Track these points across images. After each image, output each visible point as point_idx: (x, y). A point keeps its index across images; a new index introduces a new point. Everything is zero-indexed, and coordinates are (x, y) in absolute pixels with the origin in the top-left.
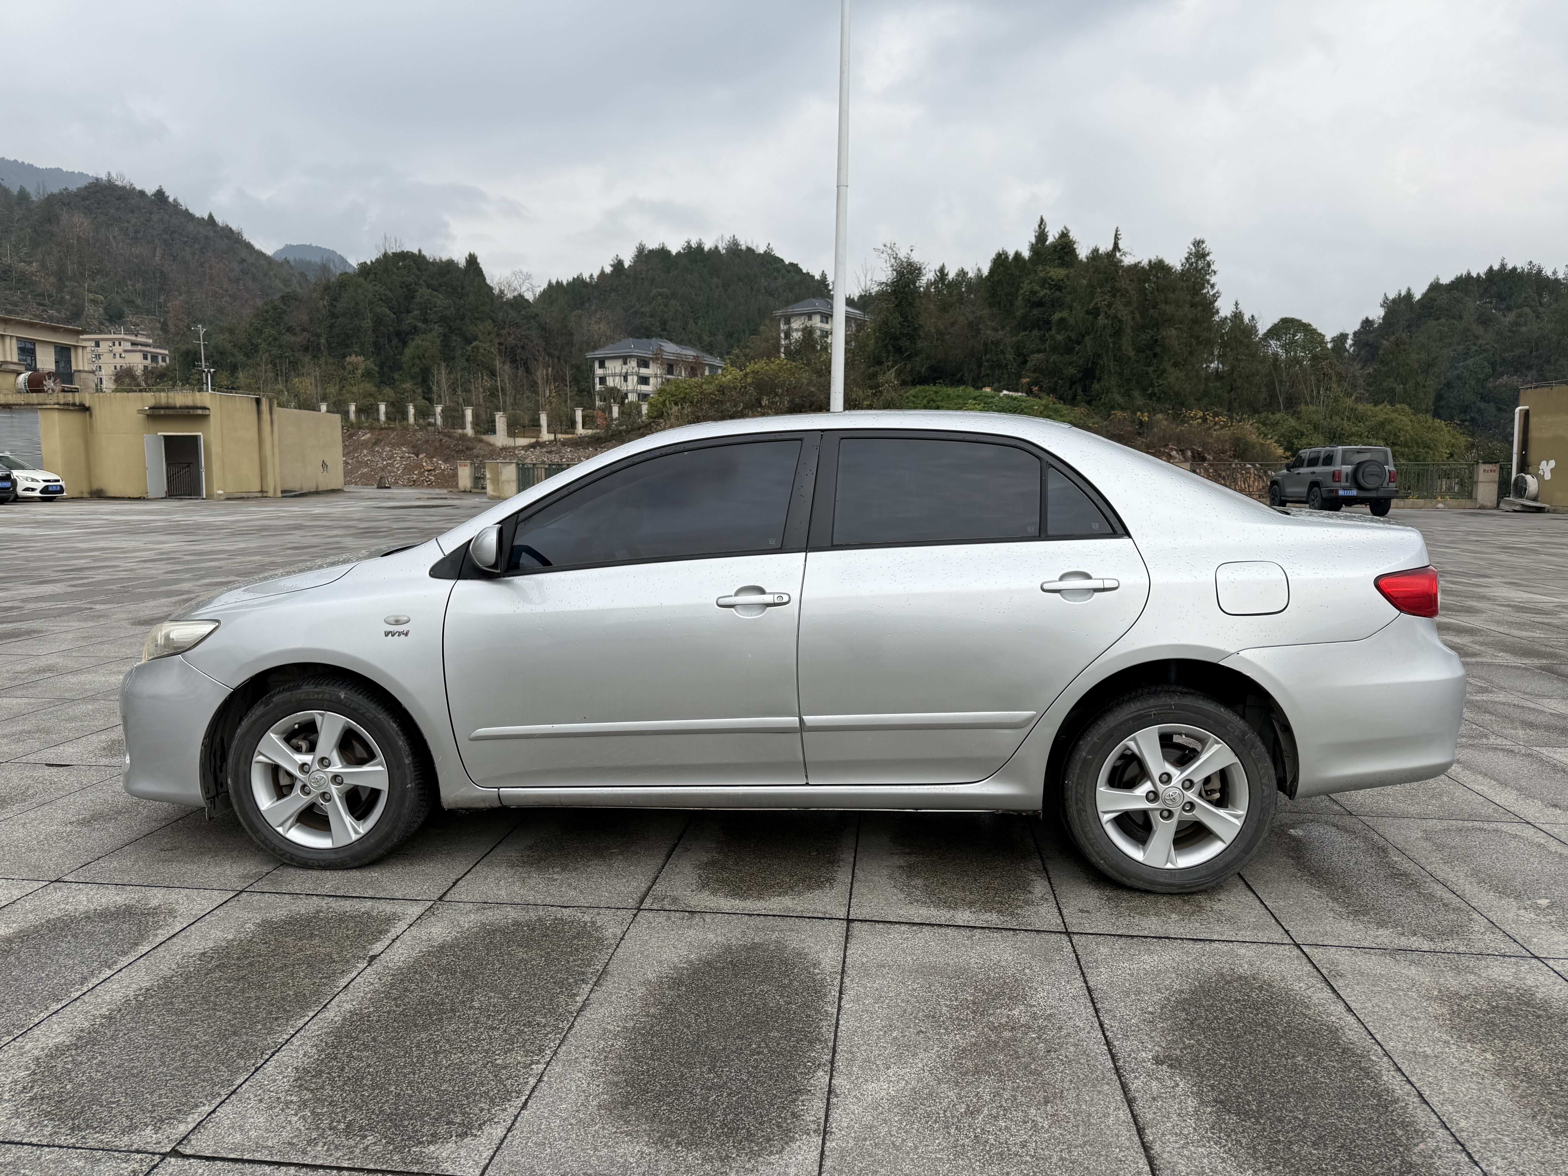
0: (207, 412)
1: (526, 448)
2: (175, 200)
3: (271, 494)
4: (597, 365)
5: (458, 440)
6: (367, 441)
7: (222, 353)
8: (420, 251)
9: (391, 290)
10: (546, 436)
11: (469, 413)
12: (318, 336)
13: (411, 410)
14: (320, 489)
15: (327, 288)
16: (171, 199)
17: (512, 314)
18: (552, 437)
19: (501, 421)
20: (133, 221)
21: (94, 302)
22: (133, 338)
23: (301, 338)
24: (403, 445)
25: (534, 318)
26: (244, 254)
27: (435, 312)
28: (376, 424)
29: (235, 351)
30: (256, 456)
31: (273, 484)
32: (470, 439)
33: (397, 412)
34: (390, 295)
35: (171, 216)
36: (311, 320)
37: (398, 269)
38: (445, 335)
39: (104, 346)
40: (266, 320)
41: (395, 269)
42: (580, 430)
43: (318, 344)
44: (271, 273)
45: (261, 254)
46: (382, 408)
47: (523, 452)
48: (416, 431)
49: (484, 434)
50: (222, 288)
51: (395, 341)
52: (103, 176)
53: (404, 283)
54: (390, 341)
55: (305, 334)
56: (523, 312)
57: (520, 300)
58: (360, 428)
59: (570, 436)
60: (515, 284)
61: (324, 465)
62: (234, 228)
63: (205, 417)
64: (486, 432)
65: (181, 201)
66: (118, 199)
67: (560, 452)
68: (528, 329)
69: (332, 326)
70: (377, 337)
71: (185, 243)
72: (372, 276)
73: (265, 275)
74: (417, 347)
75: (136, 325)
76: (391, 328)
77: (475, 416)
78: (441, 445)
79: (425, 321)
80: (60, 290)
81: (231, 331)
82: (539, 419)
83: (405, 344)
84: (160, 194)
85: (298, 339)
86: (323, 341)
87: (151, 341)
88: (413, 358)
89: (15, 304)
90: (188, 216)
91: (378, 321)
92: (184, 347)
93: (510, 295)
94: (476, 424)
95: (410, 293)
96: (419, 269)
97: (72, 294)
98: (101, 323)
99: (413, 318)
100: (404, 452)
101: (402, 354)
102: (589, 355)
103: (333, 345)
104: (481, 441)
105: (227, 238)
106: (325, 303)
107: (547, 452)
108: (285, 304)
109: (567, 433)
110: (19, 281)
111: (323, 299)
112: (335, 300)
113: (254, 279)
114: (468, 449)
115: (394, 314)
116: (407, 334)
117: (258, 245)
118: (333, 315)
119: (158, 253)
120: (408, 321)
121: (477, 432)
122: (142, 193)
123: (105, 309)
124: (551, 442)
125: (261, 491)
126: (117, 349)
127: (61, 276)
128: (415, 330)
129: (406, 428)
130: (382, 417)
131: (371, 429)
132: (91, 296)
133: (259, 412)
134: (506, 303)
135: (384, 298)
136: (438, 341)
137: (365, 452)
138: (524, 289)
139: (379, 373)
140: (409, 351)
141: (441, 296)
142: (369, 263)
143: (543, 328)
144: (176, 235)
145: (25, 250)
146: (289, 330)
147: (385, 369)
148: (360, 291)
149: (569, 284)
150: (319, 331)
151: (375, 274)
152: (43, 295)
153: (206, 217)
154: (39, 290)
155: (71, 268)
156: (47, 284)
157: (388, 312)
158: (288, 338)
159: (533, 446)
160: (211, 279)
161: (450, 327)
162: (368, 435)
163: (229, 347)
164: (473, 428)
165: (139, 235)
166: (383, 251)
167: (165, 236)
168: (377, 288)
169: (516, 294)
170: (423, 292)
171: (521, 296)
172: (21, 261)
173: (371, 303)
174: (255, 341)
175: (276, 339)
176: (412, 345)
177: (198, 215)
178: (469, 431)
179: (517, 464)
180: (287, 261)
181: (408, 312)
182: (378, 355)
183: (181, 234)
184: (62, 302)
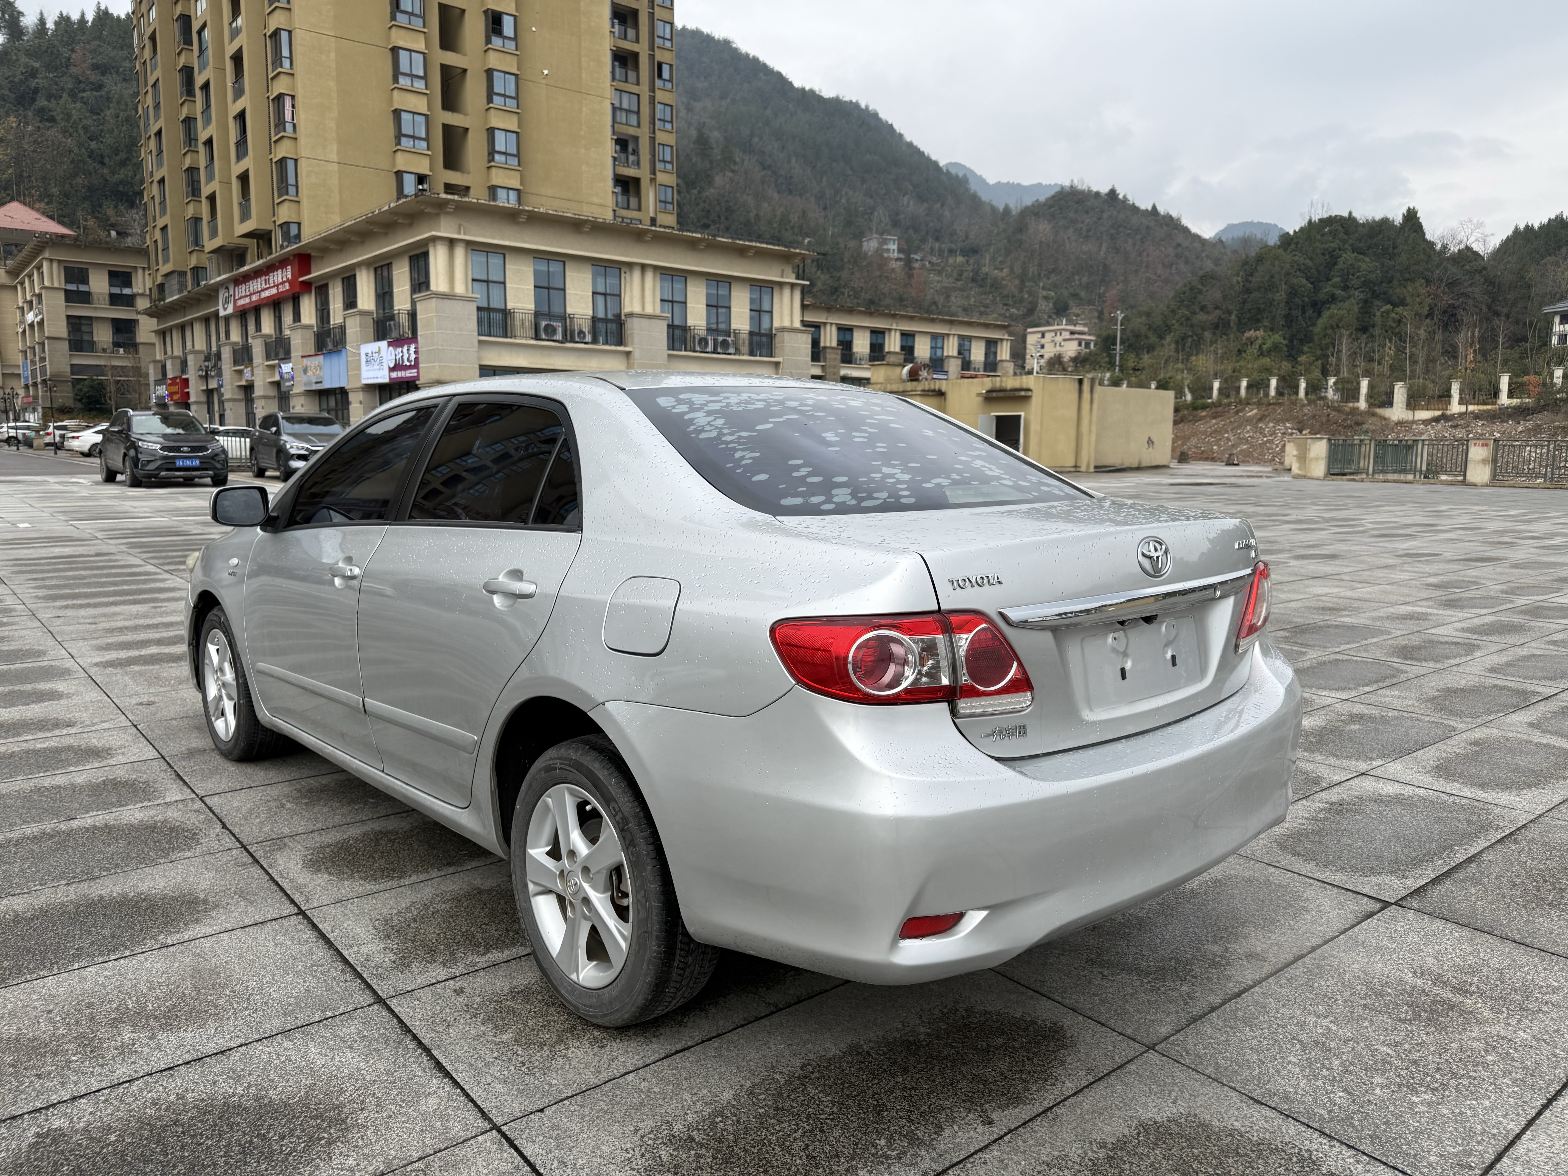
0: (1030, 393)
1: (1426, 422)
2: (1124, 197)
3: (1083, 469)
4: (1557, 320)
5: (1347, 414)
6: (1254, 416)
7: (1137, 336)
8: (1350, 213)
9: (1311, 259)
10: (1456, 407)
11: (1364, 384)
12: (1230, 313)
13: (1303, 385)
14: (1143, 465)
15: (1245, 263)
16: (1121, 197)
17: (1453, 269)
18: (1463, 408)
19: (1400, 392)
20: (1087, 221)
21: (1046, 298)
22: (1071, 328)
23: (1213, 317)
24: (1288, 421)
25: (1480, 272)
26: (1180, 239)
27: (1358, 277)
28: (1265, 400)
29: (1150, 334)
30: (1073, 433)
31: (1087, 459)
32: (1362, 413)
33: (1288, 385)
34: (1310, 263)
35: (1119, 212)
36: (1225, 297)
37: (1323, 235)
38: (1366, 301)
39: (1048, 336)
40: (1183, 301)
41: (1319, 237)
42: (1504, 399)
43: (1229, 321)
44: (1203, 255)
45: (1197, 237)
46: (1274, 382)
47: (1422, 426)
48: (1304, 405)
49: (1379, 407)
50: (1155, 274)
51: (1310, 312)
52: (1067, 183)
53: (1325, 249)
54: (1304, 312)
55: (1218, 312)
56: (1467, 267)
57: (1468, 255)
58: (1248, 404)
59: (1489, 407)
60: (1461, 236)
61: (1150, 442)
62: (1174, 215)
63: (1027, 398)
64: (1382, 405)
65: (1130, 197)
66: (1077, 203)
67: (1468, 426)
68: (1471, 285)
69: (1244, 302)
70: (1290, 309)
71: (1128, 235)
72: (1293, 246)
73: (1197, 257)
74: (1331, 317)
75: (1077, 315)
76: (1306, 299)
77: (1371, 387)
78: (1328, 420)
79: (1346, 288)
80: (1021, 291)
81: (1148, 315)
82: (1450, 390)
83: (1319, 315)
84: (1113, 193)
85: (1210, 318)
86: (1233, 317)
87: (1086, 329)
88: (1326, 328)
89: (986, 306)
90: (1135, 209)
91: (1293, 293)
92: (1105, 333)
93: (1454, 249)
94: (1370, 396)
95: (1332, 258)
96: (1346, 233)
97: (1030, 293)
98: (1050, 317)
99: (1333, 286)
100: (1287, 428)
101: (1314, 325)
102: (1547, 310)
103: (1243, 321)
104: (1374, 415)
105: (1167, 225)
106: (1239, 279)
107: (1452, 426)
108: (1202, 284)
109: (1486, 404)
110: (992, 286)
111: (1238, 275)
112: (1251, 275)
113: (1187, 262)
114: (1358, 424)
115: (1312, 283)
116: (1324, 303)
117: (1194, 229)
118: (1248, 291)
119: (1104, 248)
120: (1327, 288)
121: (1371, 405)
122: (1098, 194)
123: (1055, 304)
124: (1461, 415)
125: (1075, 467)
126: (1059, 339)
127: (1023, 279)
128: (1333, 299)
129: (1294, 403)
130: (1272, 393)
131: (1259, 404)
132: (1045, 293)
133: (1080, 391)
134: (1448, 259)
135: (1302, 267)
136: (1356, 308)
137: (1248, 428)
138: (1472, 239)
139: (1286, 346)
140: (1322, 322)
141: (1367, 260)
142: (1292, 233)
143: (1489, 282)
144: (1121, 229)
145: (1000, 259)
146: (1203, 308)
147: (1295, 342)
148: (1277, 263)
149: (1542, 227)
150: (1230, 308)
151: (1297, 243)
152: (1007, 296)
153: (1150, 208)
154: (1006, 292)
155: (1032, 270)
156: (1012, 286)
157: (1304, 281)
158: (1202, 317)
159: (1437, 420)
160: (1147, 267)
161: (1375, 291)
162: (1255, 411)
163: (1144, 330)
164: (1367, 401)
165: (1091, 234)
166: (1307, 218)
167: (1112, 231)
168: (1296, 258)
169: (1462, 246)
170: (1348, 257)
171: (1468, 248)
172: (997, 268)
173: (1288, 274)
174: (1169, 323)
175: (1188, 319)
176: (1326, 314)
177: (1143, 207)
178: (1362, 405)
179: (1329, 440)
180: (1220, 241)
181: (1328, 280)
182: (1289, 327)
183: (1125, 228)
184: (1022, 300)
